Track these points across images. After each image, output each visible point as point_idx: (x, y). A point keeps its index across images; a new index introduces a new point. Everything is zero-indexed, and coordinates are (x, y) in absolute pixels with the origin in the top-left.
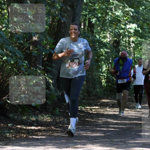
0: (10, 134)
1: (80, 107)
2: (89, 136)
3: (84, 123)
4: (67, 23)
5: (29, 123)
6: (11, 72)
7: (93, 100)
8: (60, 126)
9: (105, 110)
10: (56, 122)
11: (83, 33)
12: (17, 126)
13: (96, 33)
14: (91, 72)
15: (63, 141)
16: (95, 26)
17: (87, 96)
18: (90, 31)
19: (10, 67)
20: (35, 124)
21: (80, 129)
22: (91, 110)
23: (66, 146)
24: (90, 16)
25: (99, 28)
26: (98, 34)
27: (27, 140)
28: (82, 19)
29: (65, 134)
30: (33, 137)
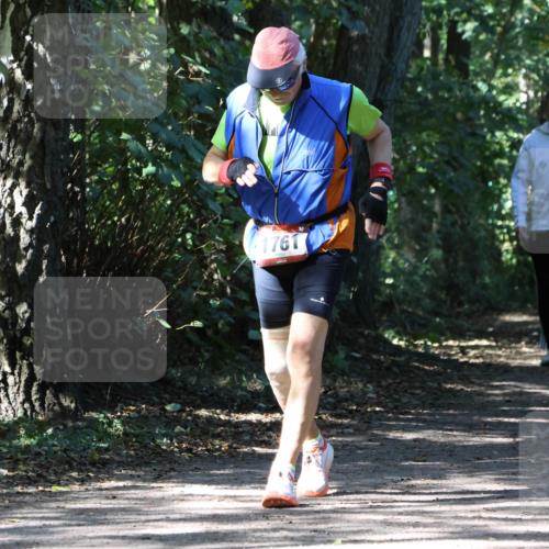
0: (171, 440)
1: (422, 342)
2: (455, 447)
3: (437, 399)
4: (371, 38)
5: (238, 400)
6: (171, 219)
7: (469, 316)
8: (351, 412)
9: (514, 351)
10: (336, 396)
11: (429, 76)
12: (198, 412)
13: (477, 74)
14: (462, 217)
15: (362, 463)
16: (472, 49)
17: (449, 302)
18: (456, 66)
19: (169, 202)
20: (262, 405)
21: (425, 421)
22: (463, 350)
23: (373, 480)
24: (457, 14)
25: (487, 57)
26: (484, 77)
27: (233, 460)
28: (424, 26)
29: (370, 441)
30: (256, 449)
